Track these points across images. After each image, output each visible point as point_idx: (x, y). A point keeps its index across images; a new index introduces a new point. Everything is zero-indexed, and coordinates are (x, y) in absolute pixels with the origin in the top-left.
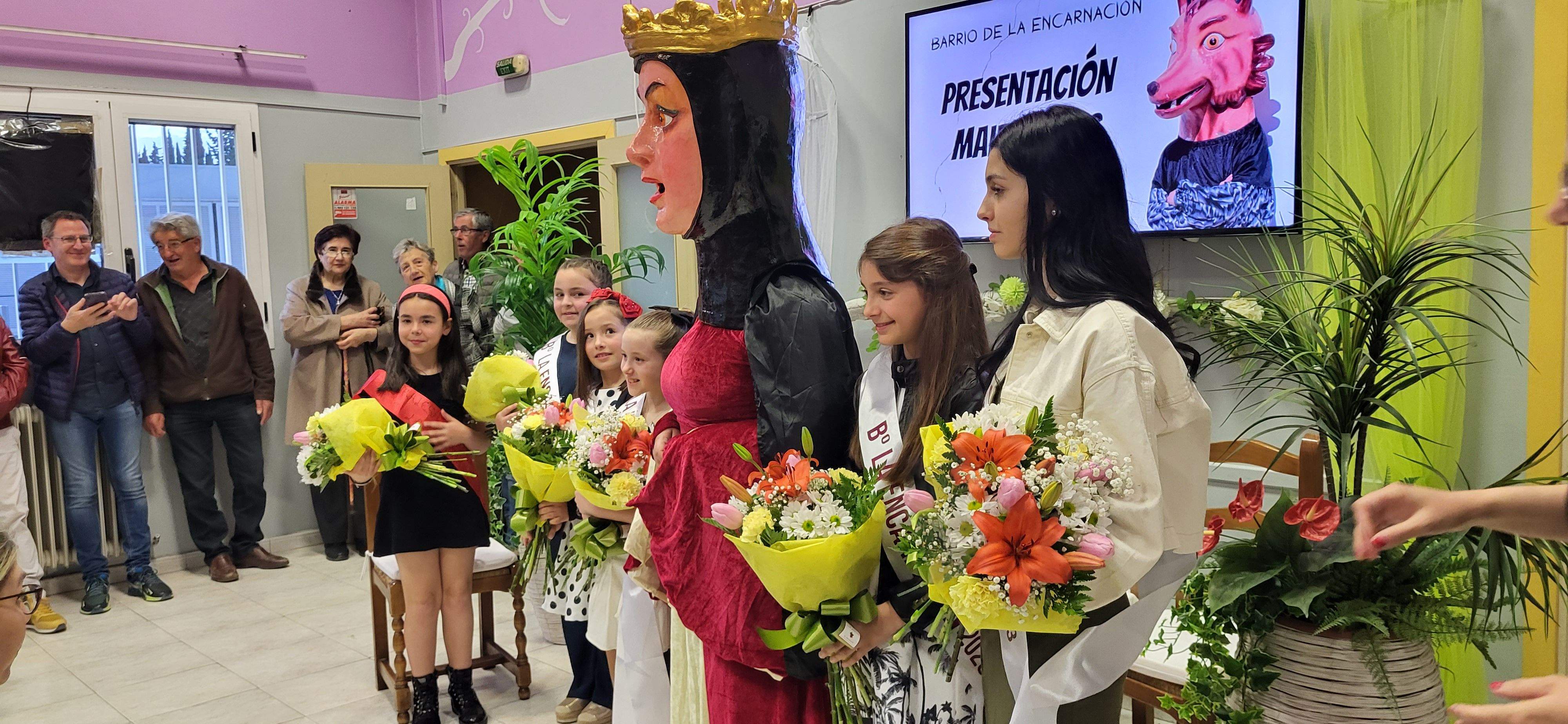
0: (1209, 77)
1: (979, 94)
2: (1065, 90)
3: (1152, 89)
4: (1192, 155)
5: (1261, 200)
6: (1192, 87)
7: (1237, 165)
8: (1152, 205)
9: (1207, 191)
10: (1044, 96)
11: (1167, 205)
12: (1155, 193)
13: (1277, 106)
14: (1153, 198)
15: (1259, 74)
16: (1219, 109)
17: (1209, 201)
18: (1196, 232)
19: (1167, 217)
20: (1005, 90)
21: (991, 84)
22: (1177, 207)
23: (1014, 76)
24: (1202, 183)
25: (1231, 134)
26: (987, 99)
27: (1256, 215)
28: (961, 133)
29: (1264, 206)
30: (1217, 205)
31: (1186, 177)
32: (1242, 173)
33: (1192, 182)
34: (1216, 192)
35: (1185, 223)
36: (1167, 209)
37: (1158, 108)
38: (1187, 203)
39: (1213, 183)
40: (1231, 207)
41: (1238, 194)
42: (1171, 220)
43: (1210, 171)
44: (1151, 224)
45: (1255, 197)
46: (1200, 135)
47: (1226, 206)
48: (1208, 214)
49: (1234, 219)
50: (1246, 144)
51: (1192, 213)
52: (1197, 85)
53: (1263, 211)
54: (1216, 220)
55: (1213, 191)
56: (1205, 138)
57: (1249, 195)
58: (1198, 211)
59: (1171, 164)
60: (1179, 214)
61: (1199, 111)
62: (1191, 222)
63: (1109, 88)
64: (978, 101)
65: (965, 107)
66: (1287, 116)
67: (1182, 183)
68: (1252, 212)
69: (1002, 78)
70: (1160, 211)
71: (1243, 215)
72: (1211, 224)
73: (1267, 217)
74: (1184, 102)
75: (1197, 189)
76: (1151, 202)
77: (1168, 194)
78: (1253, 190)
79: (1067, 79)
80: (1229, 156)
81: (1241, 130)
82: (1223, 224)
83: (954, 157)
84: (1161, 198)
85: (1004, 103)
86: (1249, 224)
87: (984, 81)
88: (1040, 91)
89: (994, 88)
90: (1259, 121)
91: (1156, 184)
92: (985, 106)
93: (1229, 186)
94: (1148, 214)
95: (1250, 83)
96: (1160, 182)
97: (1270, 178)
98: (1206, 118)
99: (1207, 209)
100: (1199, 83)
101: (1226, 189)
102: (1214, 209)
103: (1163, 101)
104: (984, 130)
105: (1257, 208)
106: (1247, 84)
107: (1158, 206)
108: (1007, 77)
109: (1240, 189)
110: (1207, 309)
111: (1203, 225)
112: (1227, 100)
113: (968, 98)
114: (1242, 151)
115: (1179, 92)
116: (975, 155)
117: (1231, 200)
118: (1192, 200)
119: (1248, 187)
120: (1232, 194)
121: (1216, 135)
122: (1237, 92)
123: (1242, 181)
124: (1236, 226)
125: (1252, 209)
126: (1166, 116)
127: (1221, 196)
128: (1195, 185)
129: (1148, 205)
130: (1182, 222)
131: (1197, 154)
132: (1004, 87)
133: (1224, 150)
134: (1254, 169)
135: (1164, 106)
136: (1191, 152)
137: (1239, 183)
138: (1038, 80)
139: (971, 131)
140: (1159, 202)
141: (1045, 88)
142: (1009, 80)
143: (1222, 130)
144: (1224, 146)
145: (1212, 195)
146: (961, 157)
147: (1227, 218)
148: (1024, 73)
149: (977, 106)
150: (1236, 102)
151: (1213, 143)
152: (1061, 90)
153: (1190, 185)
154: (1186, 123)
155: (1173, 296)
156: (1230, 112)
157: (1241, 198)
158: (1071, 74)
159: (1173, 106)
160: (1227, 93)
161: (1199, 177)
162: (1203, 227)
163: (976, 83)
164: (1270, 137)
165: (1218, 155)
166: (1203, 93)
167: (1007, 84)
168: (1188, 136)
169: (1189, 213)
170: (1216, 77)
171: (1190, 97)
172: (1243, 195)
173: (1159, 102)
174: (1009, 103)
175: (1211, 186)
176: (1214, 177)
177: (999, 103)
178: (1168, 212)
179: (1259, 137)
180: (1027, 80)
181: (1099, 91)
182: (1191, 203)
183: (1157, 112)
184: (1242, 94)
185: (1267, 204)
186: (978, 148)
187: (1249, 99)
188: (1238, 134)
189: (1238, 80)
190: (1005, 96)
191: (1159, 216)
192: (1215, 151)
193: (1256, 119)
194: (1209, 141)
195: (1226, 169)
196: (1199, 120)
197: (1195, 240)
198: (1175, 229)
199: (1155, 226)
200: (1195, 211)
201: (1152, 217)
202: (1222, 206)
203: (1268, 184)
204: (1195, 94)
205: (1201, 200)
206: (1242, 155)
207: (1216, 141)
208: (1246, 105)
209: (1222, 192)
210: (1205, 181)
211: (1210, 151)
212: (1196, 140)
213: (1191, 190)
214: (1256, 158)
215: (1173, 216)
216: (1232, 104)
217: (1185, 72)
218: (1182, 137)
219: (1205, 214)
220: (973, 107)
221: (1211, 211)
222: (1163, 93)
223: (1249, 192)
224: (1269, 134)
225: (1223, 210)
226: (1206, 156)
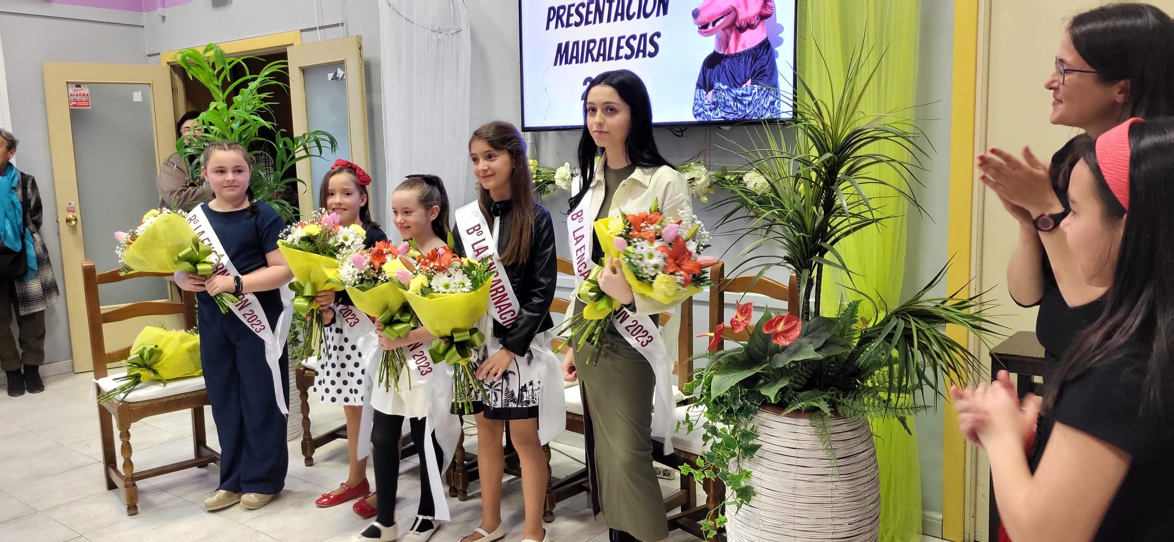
0: (735, 6)
1: (572, 15)
2: (634, 14)
3: (696, 14)
4: (723, 65)
5: (771, 98)
6: (723, 13)
7: (754, 72)
8: (696, 101)
9: (734, 92)
10: (619, 17)
11: (706, 102)
12: (698, 93)
13: (781, 29)
14: (697, 97)
15: (769, 3)
16: (741, 30)
17: (735, 99)
18: (727, 122)
19: (707, 111)
20: (591, 13)
21: (581, 7)
22: (714, 103)
23: (597, 2)
24: (730, 85)
25: (750, 49)
26: (578, 19)
27: (767, 110)
28: (560, 45)
29: (772, 103)
30: (741, 102)
31: (719, 81)
32: (758, 78)
33: (724, 84)
34: (740, 92)
35: (718, 115)
36: (706, 105)
37: (700, 28)
38: (720, 101)
39: (738, 86)
40: (750, 103)
41: (755, 94)
42: (709, 113)
43: (736, 76)
44: (695, 116)
45: (767, 96)
46: (729, 49)
47: (747, 103)
48: (735, 109)
49: (752, 112)
50: (760, 57)
51: (724, 108)
52: (727, 11)
53: (771, 107)
54: (740, 113)
55: (738, 91)
56: (732, 52)
57: (763, 95)
58: (728, 106)
59: (709, 70)
60: (715, 109)
61: (728, 31)
62: (723, 114)
63: (665, 13)
64: (572, 20)
65: (563, 26)
66: (788, 35)
67: (717, 85)
68: (764, 107)
69: (589, 3)
70: (702, 106)
71: (758, 109)
72: (736, 116)
73: (774, 111)
74: (718, 24)
75: (727, 90)
76: (695, 99)
77: (707, 93)
78: (765, 91)
79: (635, 5)
80: (749, 65)
81: (757, 46)
82: (745, 117)
83: (555, 64)
84: (702, 97)
85: (590, 23)
86: (762, 116)
87: (576, 6)
88: (617, 14)
89: (583, 11)
90: (769, 39)
91: (699, 86)
92: (577, 24)
93: (749, 88)
94: (694, 108)
95: (763, 11)
96: (702, 85)
97: (777, 81)
98: (733, 37)
99: (734, 105)
100: (728, 10)
101: (747, 90)
102: (739, 105)
103: (703, 23)
104: (576, 43)
105: (768, 104)
106: (761, 11)
107: (700, 102)
108: (592, 2)
109: (756, 90)
110: (735, 179)
111: (731, 117)
112: (747, 24)
113: (564, 18)
114: (758, 62)
115: (713, 16)
116: (571, 63)
117: (750, 98)
118: (724, 98)
119: (762, 89)
120: (751, 94)
121: (740, 49)
122: (754, 17)
123: (757, 84)
124: (754, 118)
125: (764, 105)
126: (705, 34)
127: (743, 95)
128: (726, 87)
129: (693, 101)
130: (717, 115)
131: (727, 63)
132: (590, 10)
133: (745, 61)
134: (766, 75)
135: (704, 27)
136: (723, 62)
137: (755, 86)
138: (615, 5)
139: (567, 44)
140: (701, 99)
141: (620, 11)
142: (594, 5)
143: (744, 46)
144: (746, 58)
145: (737, 95)
146: (561, 64)
147: (748, 112)
149: (571, 25)
150: (753, 25)
151: (738, 56)
152: (631, 14)
153: (722, 87)
154: (719, 40)
155: (713, 170)
156: (749, 33)
157: (757, 97)
158: (638, 1)
159: (710, 27)
160: (747, 18)
161: (729, 81)
163: (570, 6)
164: (777, 51)
165: (741, 64)
166: (731, 17)
167: (592, 8)
168: (721, 50)
169: (722, 108)
170: (739, 6)
171: (721, 21)
172: (759, 95)
173: (701, 23)
174: (594, 23)
175: (737, 88)
176: (738, 80)
177: (587, 23)
178: (707, 107)
179: (769, 51)
181: (658, 14)
182: (723, 100)
183: (699, 32)
184: (758, 19)
185: (775, 101)
186: (572, 57)
187: (762, 22)
188: (755, 49)
189: (754, 8)
190: (591, 18)
191: (701, 110)
192: (739, 61)
193: (767, 38)
194: (735, 54)
195: (747, 75)
196: (728, 38)
197: (727, 128)
198: (712, 120)
199: (698, 117)
200: (726, 106)
201: (696, 111)
202: (744, 103)
203: (776, 86)
204: (725, 18)
205: (730, 99)
206: (758, 65)
207: (740, 54)
208: (760, 27)
209: (744, 92)
210: (732, 84)
211: (736, 62)
212: (726, 53)
213: (723, 91)
214: (767, 66)
215: (711, 110)
216: (750, 26)
217: (718, 2)
218: (717, 51)
219: (732, 108)
220: (568, 25)
221: (737, 106)
222: (704, 17)
223: (762, 93)
225: (745, 106)
226: (733, 65)
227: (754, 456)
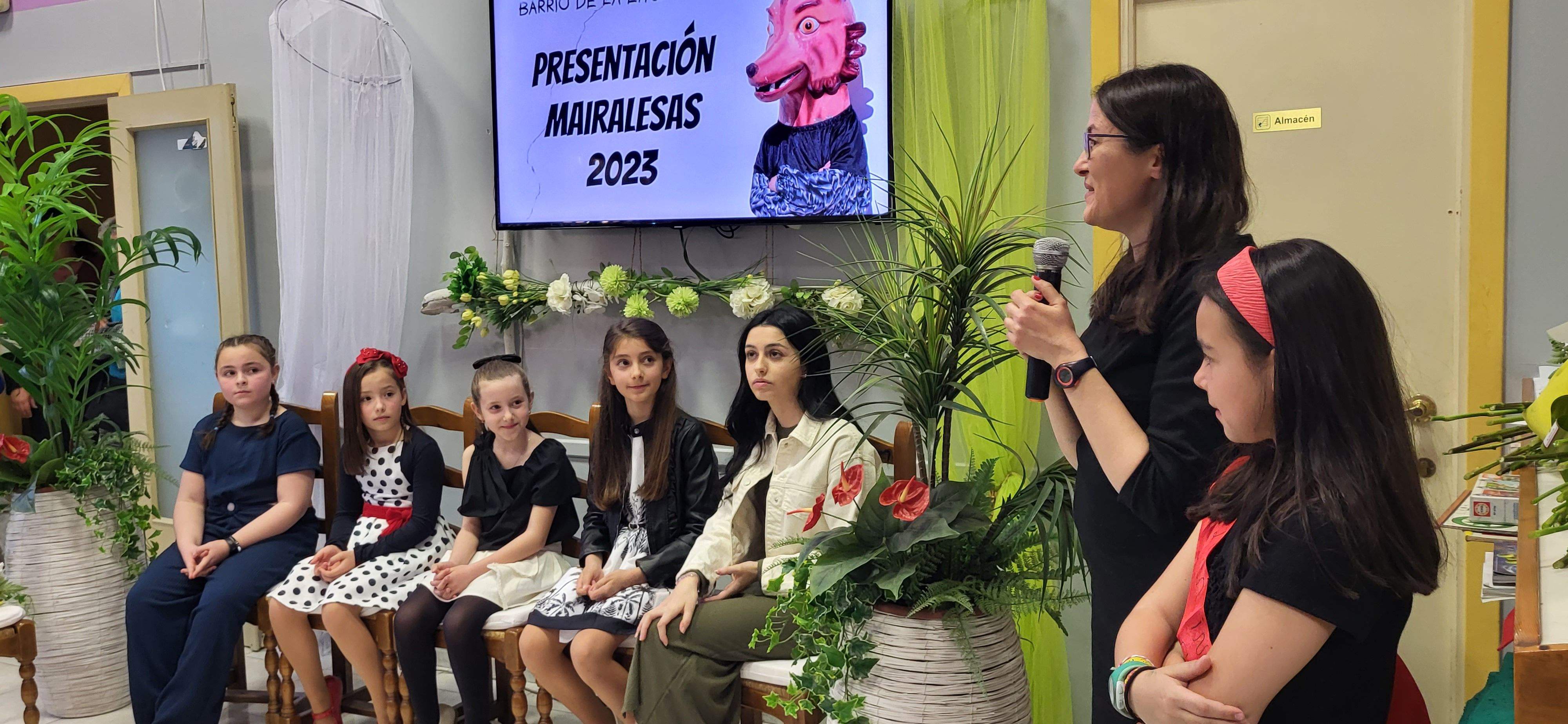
0: (806, 61)
1: (572, 66)
2: (663, 67)
3: (751, 71)
4: (791, 140)
5: (858, 187)
6: (790, 71)
7: (834, 152)
8: (755, 190)
9: (807, 178)
10: (642, 72)
11: (769, 191)
12: (757, 178)
13: (870, 95)
14: (755, 184)
15: (852, 61)
16: (816, 94)
17: (809, 188)
18: (797, 220)
19: (769, 203)
20: (601, 63)
21: (585, 56)
22: (779, 193)
23: (610, 49)
24: (801, 169)
25: (829, 120)
26: (581, 73)
27: (854, 203)
28: (554, 108)
29: (860, 194)
30: (817, 192)
31: (786, 163)
32: (839, 160)
33: (793, 168)
34: (816, 179)
35: (786, 210)
36: (769, 195)
37: (757, 90)
38: (788, 190)
39: (812, 170)
40: (829, 194)
41: (836, 181)
42: (773, 206)
43: (809, 157)
44: (754, 210)
45: (852, 184)
46: (799, 120)
47: (826, 193)
48: (809, 201)
49: (833, 207)
50: (842, 131)
51: (793, 200)
52: (794, 69)
53: (860, 199)
54: (816, 207)
55: (812, 177)
56: (804, 123)
57: (847, 183)
58: (799, 198)
59: (771, 149)
60: (781, 201)
61: (797, 96)
62: (793, 209)
63: (708, 68)
64: (572, 73)
65: (558, 80)
66: (879, 103)
67: (783, 168)
68: (849, 200)
69: (597, 51)
70: (762, 197)
71: (841, 202)
72: (811, 211)
73: (863, 205)
74: (782, 85)
75: (797, 175)
76: (753, 187)
77: (770, 179)
78: (850, 178)
79: (665, 55)
80: (827, 143)
81: (837, 117)
82: (823, 212)
83: (547, 134)
84: (762, 184)
85: (599, 77)
86: (847, 211)
87: (578, 53)
88: (638, 67)
89: (588, 60)
90: (854, 108)
91: (757, 169)
92: (580, 79)
93: (828, 173)
94: (751, 199)
95: (844, 70)
96: (761, 167)
97: (866, 165)
98: (804, 103)
99: (807, 195)
100: (797, 67)
101: (825, 176)
102: (814, 196)
103: (761, 83)
104: (579, 105)
105: (855, 196)
106: (841, 71)
107: (760, 191)
108: (602, 49)
109: (838, 176)
110: (810, 298)
111: (804, 212)
112: (824, 86)
113: (561, 70)
114: (839, 138)
115: (776, 75)
116: (570, 133)
117: (830, 187)
118: (793, 186)
119: (845, 175)
120: (831, 181)
121: (814, 121)
122: (832, 78)
123: (839, 168)
124: (836, 214)
125: (850, 196)
126: (766, 99)
127: (820, 183)
128: (796, 171)
129: (750, 190)
130: (784, 209)
131: (797, 139)
132: (599, 60)
133: (821, 136)
134: (850, 156)
135: (763, 89)
136: (791, 137)
137: (837, 171)
138: (635, 54)
139: (565, 105)
140: (761, 187)
141: (643, 63)
142: (605, 53)
143: (819, 116)
144: (822, 132)
145: (812, 182)
146: (555, 134)
147: (827, 205)
148: (620, 47)
149: (571, 80)
150: (831, 89)
151: (811, 129)
152: (659, 67)
153: (791, 171)
154: (784, 106)
155: (777, 285)
156: (826, 99)
157: (839, 186)
158: (669, 50)
159: (772, 90)
160: (824, 79)
161: (799, 162)
162: (804, 214)
163: (569, 54)
164: (865, 125)
165: (816, 141)
166: (801, 77)
167: (602, 57)
168: (787, 121)
169: (790, 200)
170: (813, 63)
171: (788, 81)
172: (841, 183)
173: (759, 84)
174: (606, 78)
175: (811, 173)
176: (813, 163)
177: (595, 78)
178: (770, 198)
179: (854, 124)
180: (624, 54)
181: (698, 70)
182: (792, 189)
183: (757, 95)
184: (837, 81)
185: (864, 192)
186: (573, 125)
187: (844, 86)
188: (835, 120)
189: (833, 67)
190: (600, 70)
191: (762, 202)
192: (813, 137)
193: (851, 106)
194: (808, 127)
195: (825, 155)
196: (797, 105)
197: (797, 227)
198: (778, 215)
199: (757, 212)
200: (796, 197)
201: (755, 203)
202: (822, 193)
203: (864, 172)
204: (793, 78)
205: (802, 187)
206: (839, 142)
207: (814, 127)
208: (841, 91)
209: (821, 179)
210: (804, 167)
211: (809, 137)
212: (795, 125)
213: (792, 176)
214: (852, 145)
215: (775, 203)
216: (829, 90)
217: (782, 56)
218: (781, 121)
219: (805, 201)
220: (567, 80)
221: (812, 198)
222: (763, 74)
223: (846, 180)
224: (864, 122)
225: (822, 197)
226: (805, 142)
227: (869, 674)
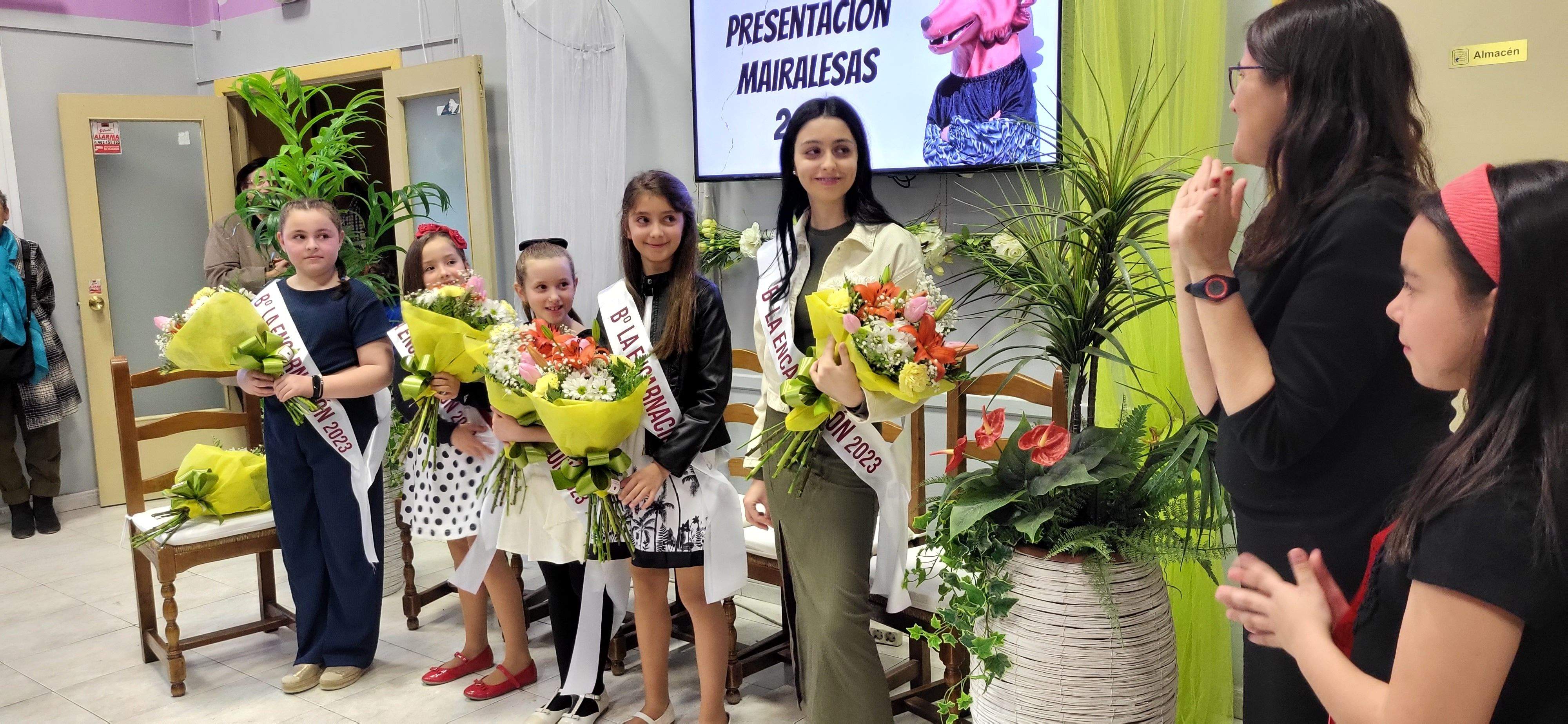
0: (979, 14)
1: (761, 27)
2: (844, 24)
3: (926, 24)
4: (963, 91)
5: (1027, 136)
6: (963, 22)
7: (1005, 101)
8: (928, 141)
9: (978, 127)
10: (824, 29)
11: (941, 142)
12: (930, 129)
13: (1040, 43)
14: (928, 135)
15: (1024, 10)
16: (987, 45)
17: (979, 137)
19: (941, 153)
20: (787, 23)
21: (773, 16)
22: (951, 143)
23: (795, 9)
24: (972, 118)
25: (999, 70)
26: (769, 32)
27: (1023, 152)
28: (745, 67)
29: (1029, 142)
30: (987, 141)
31: (958, 113)
32: (1009, 109)
33: (964, 118)
34: (986, 128)
35: (957, 159)
36: (941, 145)
37: (931, 43)
38: (959, 139)
39: (982, 119)
40: (999, 143)
41: (1006, 130)
42: (945, 156)
43: (980, 107)
44: (926, 160)
45: (1021, 133)
46: (970, 71)
47: (995, 142)
48: (979, 150)
50: (1012, 81)
51: (964, 149)
52: (967, 21)
53: (1028, 148)
54: (986, 156)
55: (983, 127)
56: (975, 74)
57: (1016, 131)
58: (970, 147)
59: (944, 100)
60: (952, 150)
61: (969, 47)
62: (964, 158)
63: (885, 23)
64: (761, 33)
65: (749, 41)
66: (1049, 52)
67: (955, 118)
68: (1018, 148)
69: (784, 11)
70: (935, 147)
71: (1010, 151)
72: (981, 160)
73: (1032, 153)
74: (955, 37)
75: (969, 125)
76: (926, 138)
77: (942, 130)
78: (1019, 127)
79: (845, 12)
80: (998, 92)
81: (1008, 66)
82: (992, 160)
83: (739, 92)
84: (935, 134)
85: (785, 36)
86: (1016, 160)
87: (766, 14)
88: (821, 25)
89: (776, 21)
90: (1024, 57)
91: (930, 120)
92: (768, 39)
93: (998, 122)
95: (1016, 19)
96: (935, 118)
97: (1035, 113)
98: (976, 55)
99: (978, 145)
100: (970, 19)
101: (995, 125)
102: (984, 145)
103: (936, 36)
104: (767, 64)
105: (1024, 144)
106: (1012, 21)
107: (933, 142)
108: (788, 10)
109: (1007, 125)
110: (980, 245)
111: (974, 161)
112: (995, 37)
113: (751, 31)
114: (1009, 87)
115: (950, 27)
116: (760, 90)
117: (999, 136)
118: (964, 136)
119: (1015, 124)
120: (1001, 130)
121: (985, 71)
122: (1004, 28)
123: (1009, 117)
124: (1005, 162)
125: (1019, 145)
126: (939, 51)
127: (990, 132)
128: (967, 121)
130: (956, 158)
131: (968, 90)
132: (786, 20)
133: (992, 86)
134: (1020, 105)
135: (937, 41)
136: (963, 88)
137: (1006, 119)
138: (818, 12)
139: (755, 65)
140: (934, 138)
141: (825, 21)
142: (790, 13)
143: (991, 66)
144: (993, 82)
145: (982, 131)
146: (746, 92)
147: (996, 154)
148: (804, 6)
149: (760, 40)
150: (1003, 39)
151: (982, 80)
152: (840, 24)
153: (962, 121)
154: (957, 59)
155: (951, 232)
156: (997, 48)
157: (1008, 135)
158: (849, 7)
159: (946, 42)
160: (995, 29)
161: (970, 113)
162: (974, 163)
163: (759, 15)
165: (987, 91)
166: (973, 28)
167: (788, 16)
168: (959, 72)
169: (961, 150)
170: (985, 13)
171: (960, 33)
172: (1011, 132)
173: (932, 37)
174: (791, 36)
175: (981, 122)
176: (983, 112)
177: (782, 37)
178: (942, 148)
179: (1025, 73)
180: (808, 13)
181: (875, 25)
182: (963, 139)
183: (931, 48)
184: (1009, 30)
185: (1032, 140)
186: (762, 83)
187: (1015, 35)
188: (1005, 70)
189: (1005, 16)
190: (787, 30)
191: (934, 152)
192: (984, 87)
193: (1021, 55)
194: (979, 78)
195: (995, 105)
196: (969, 56)
197: (968, 176)
198: (949, 165)
199: (930, 162)
200: (967, 147)
201: (927, 153)
202: (992, 142)
203: (1033, 119)
204: (965, 29)
205: (972, 136)
206: (1009, 91)
207: (985, 77)
208: (1012, 41)
209: (992, 128)
210: (975, 117)
211: (980, 88)
212: (967, 76)
213: (963, 126)
214: (1022, 93)
215: (947, 152)
216: (999, 40)
217: (956, 8)
218: (954, 73)
219: (976, 150)
220: (756, 40)
221: (982, 147)
222: (937, 27)
223: (1016, 129)
225: (993, 146)
226: (976, 92)
